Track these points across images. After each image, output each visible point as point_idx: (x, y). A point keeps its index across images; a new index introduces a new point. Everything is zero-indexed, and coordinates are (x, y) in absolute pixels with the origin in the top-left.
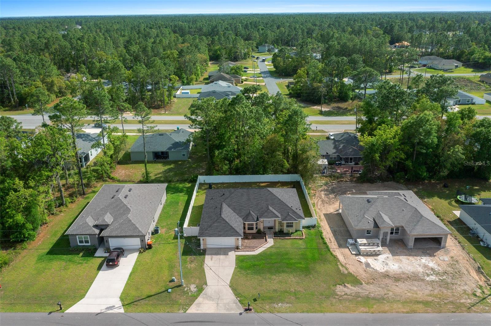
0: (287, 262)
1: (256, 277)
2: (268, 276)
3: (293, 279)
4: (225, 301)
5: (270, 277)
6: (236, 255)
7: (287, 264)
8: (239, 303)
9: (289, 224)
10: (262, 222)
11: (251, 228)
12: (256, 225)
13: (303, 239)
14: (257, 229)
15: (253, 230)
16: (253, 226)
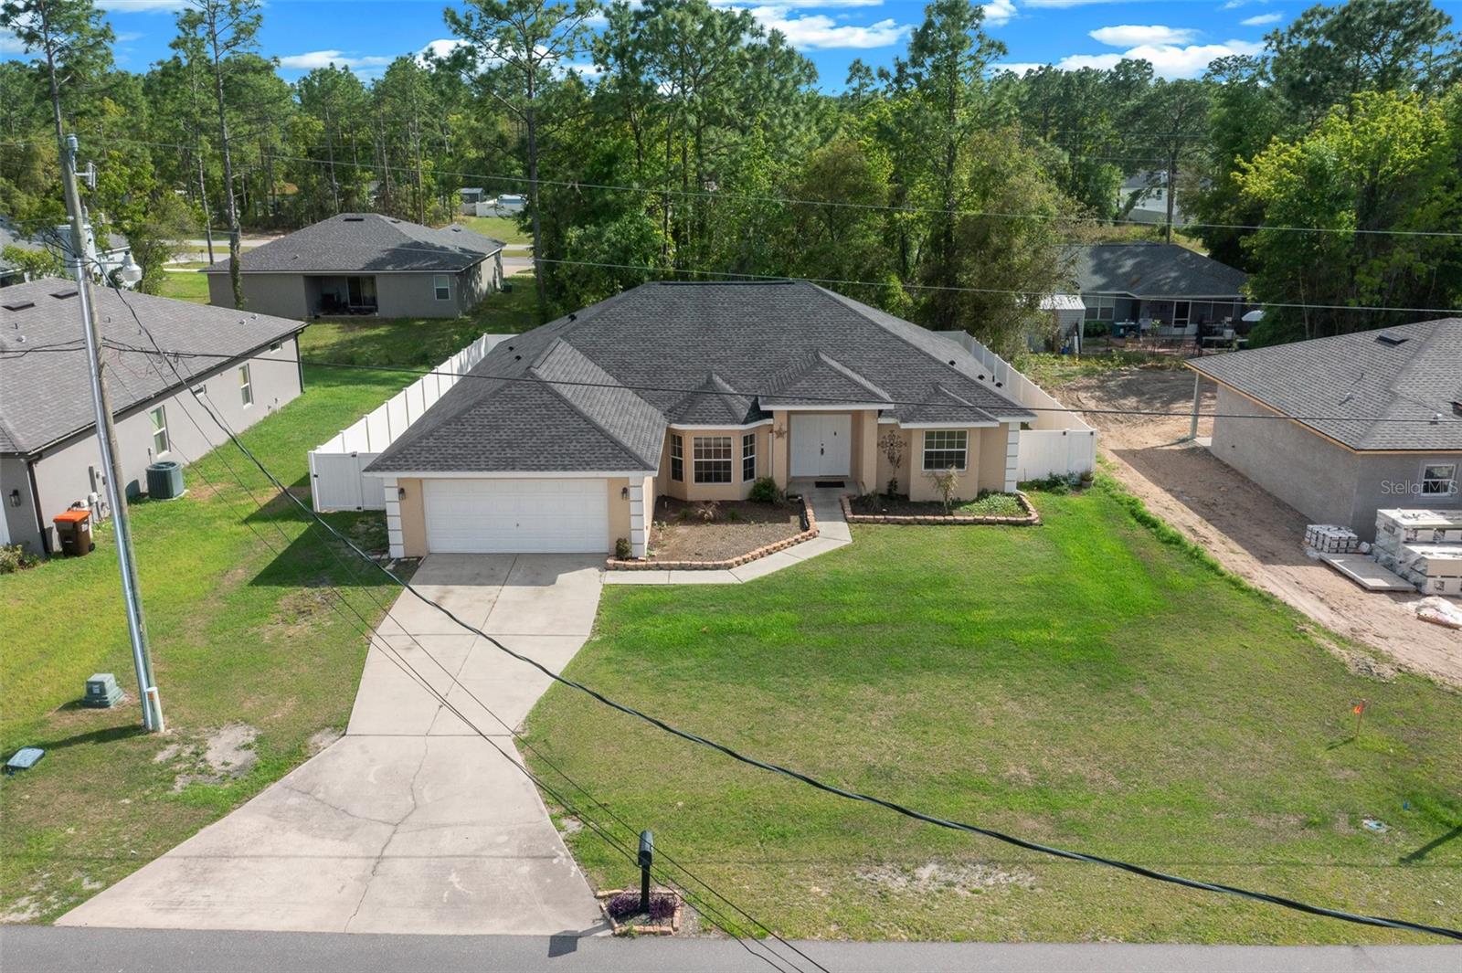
0: (950, 619)
1: (730, 690)
2: (821, 685)
3: (1013, 706)
4: (448, 842)
5: (832, 691)
6: (606, 587)
7: (954, 628)
8: (563, 856)
9: (940, 445)
10: (780, 434)
11: (713, 472)
12: (745, 450)
13: (1031, 524)
14: (752, 476)
15: (728, 480)
16: (728, 453)
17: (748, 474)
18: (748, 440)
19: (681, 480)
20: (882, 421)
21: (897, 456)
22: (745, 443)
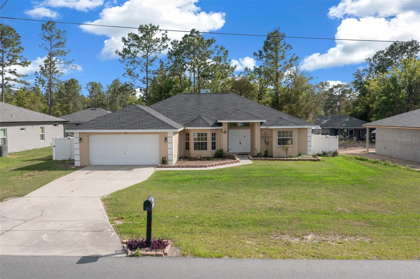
6: (156, 171)
8: (110, 231)
9: (283, 136)
10: (225, 132)
11: (201, 146)
12: (212, 138)
13: (320, 161)
14: (215, 149)
15: (206, 149)
16: (206, 139)
17: (214, 148)
18: (214, 135)
19: (189, 149)
20: (262, 127)
21: (267, 142)
22: (212, 136)
